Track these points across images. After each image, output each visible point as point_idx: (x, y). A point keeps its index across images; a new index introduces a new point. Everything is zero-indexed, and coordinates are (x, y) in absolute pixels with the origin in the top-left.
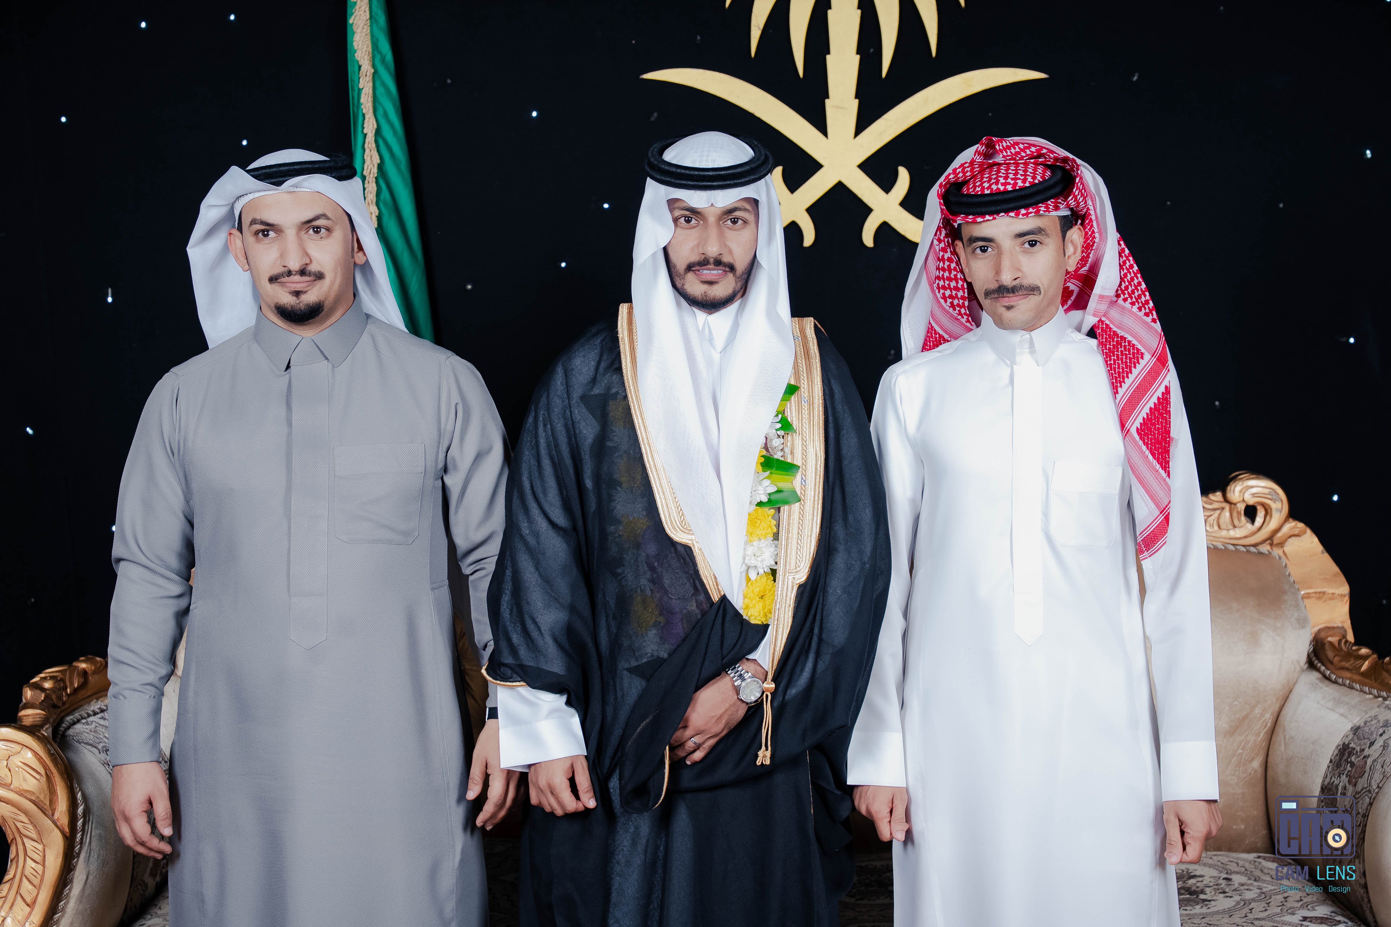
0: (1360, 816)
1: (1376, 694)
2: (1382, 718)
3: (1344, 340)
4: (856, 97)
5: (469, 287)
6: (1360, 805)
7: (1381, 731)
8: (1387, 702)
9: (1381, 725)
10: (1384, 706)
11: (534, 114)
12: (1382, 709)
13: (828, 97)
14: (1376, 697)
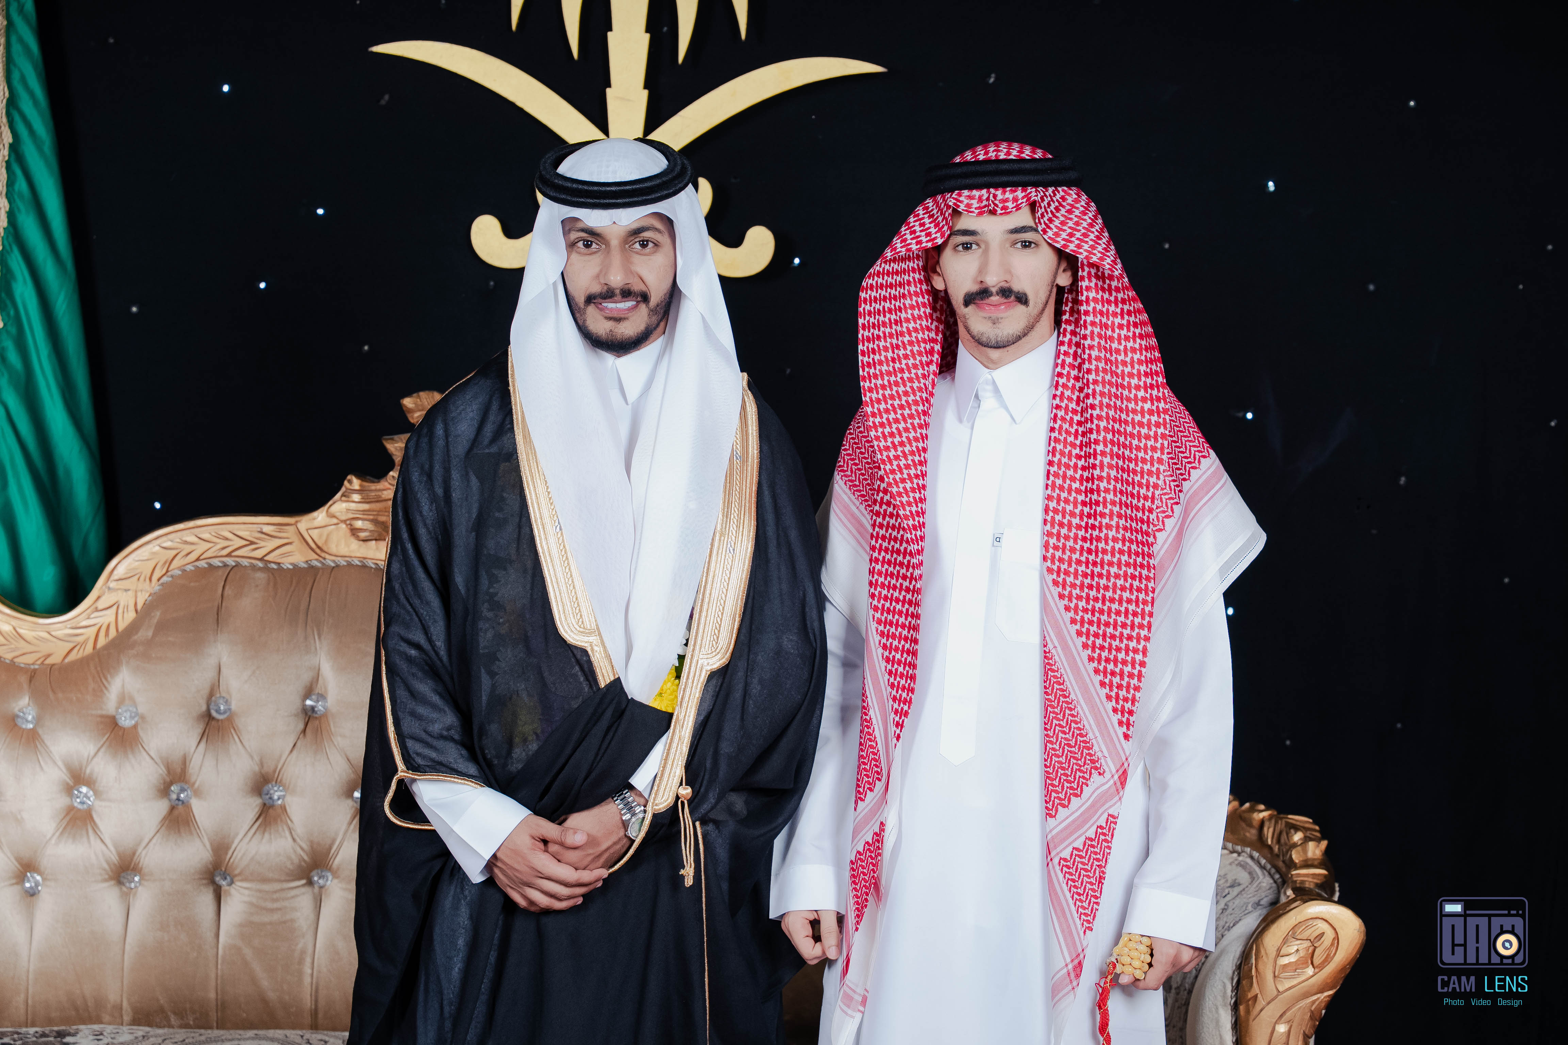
0: (1186, 992)
1: (1231, 849)
2: (1230, 878)
3: (1240, 415)
4: (645, 88)
5: (134, 309)
6: (1187, 980)
7: (1227, 891)
8: (1241, 858)
9: (1228, 885)
10: (1236, 862)
11: (226, 88)
12: (1234, 866)
13: (609, 85)
14: (1232, 852)
